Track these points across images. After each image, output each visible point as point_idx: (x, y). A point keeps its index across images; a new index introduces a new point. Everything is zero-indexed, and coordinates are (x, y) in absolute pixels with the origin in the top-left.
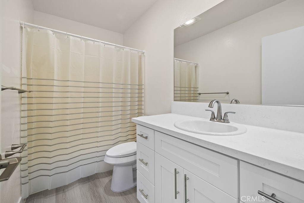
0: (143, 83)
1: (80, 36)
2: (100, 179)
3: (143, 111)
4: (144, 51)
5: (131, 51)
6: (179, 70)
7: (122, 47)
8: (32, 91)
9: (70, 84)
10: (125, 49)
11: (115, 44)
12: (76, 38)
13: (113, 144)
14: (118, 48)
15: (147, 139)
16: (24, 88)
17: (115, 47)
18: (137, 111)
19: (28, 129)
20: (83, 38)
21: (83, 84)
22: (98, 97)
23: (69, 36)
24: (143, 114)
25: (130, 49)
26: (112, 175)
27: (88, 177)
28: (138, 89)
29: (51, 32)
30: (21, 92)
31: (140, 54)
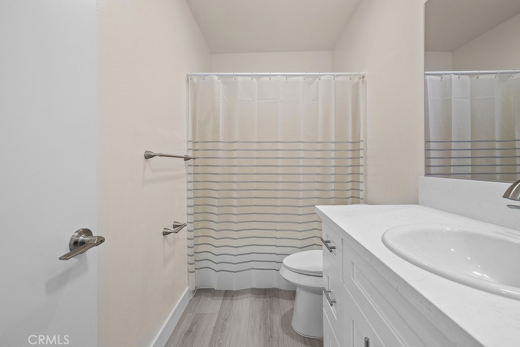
0: (362, 138)
1: (251, 73)
2: (281, 300)
3: (362, 195)
4: (363, 73)
5: (336, 80)
6: (469, 100)
7: (318, 75)
8: (198, 158)
9: (236, 146)
10: (323, 78)
11: (304, 73)
12: (245, 77)
13: (301, 248)
14: (311, 79)
15: (331, 251)
16: (190, 154)
17: (304, 78)
18: (349, 194)
19: (194, 205)
20: (254, 75)
21: (255, 146)
22: (276, 166)
23: (236, 77)
24: (361, 201)
25: (334, 76)
26: (294, 300)
27: (265, 290)
28: (352, 150)
29: (216, 78)
30: (187, 159)
31: (356, 81)
